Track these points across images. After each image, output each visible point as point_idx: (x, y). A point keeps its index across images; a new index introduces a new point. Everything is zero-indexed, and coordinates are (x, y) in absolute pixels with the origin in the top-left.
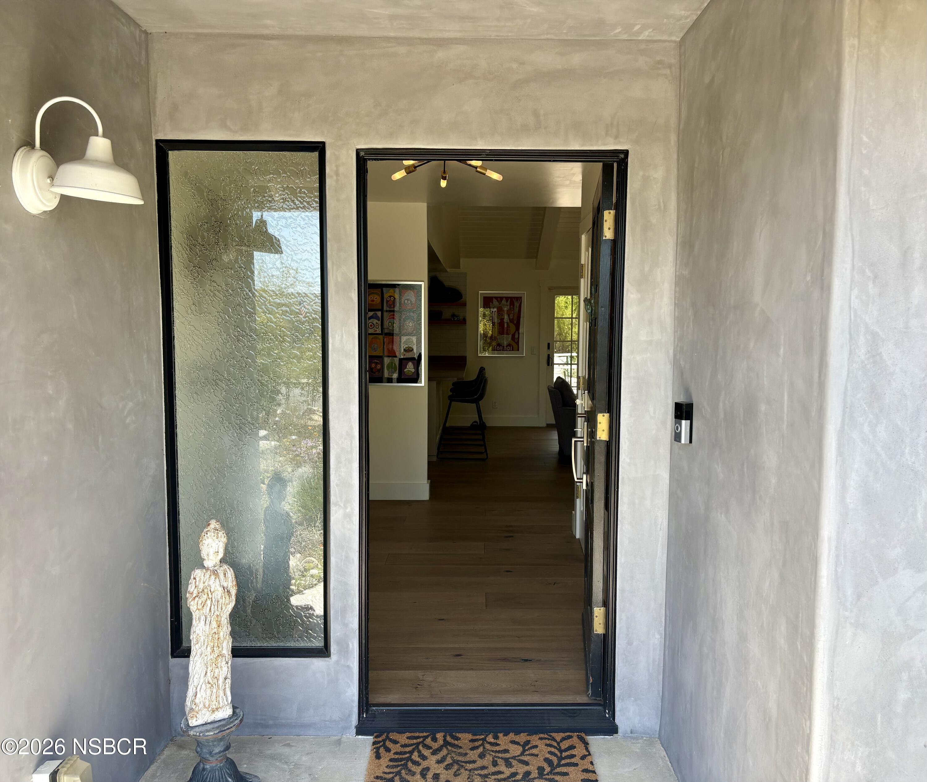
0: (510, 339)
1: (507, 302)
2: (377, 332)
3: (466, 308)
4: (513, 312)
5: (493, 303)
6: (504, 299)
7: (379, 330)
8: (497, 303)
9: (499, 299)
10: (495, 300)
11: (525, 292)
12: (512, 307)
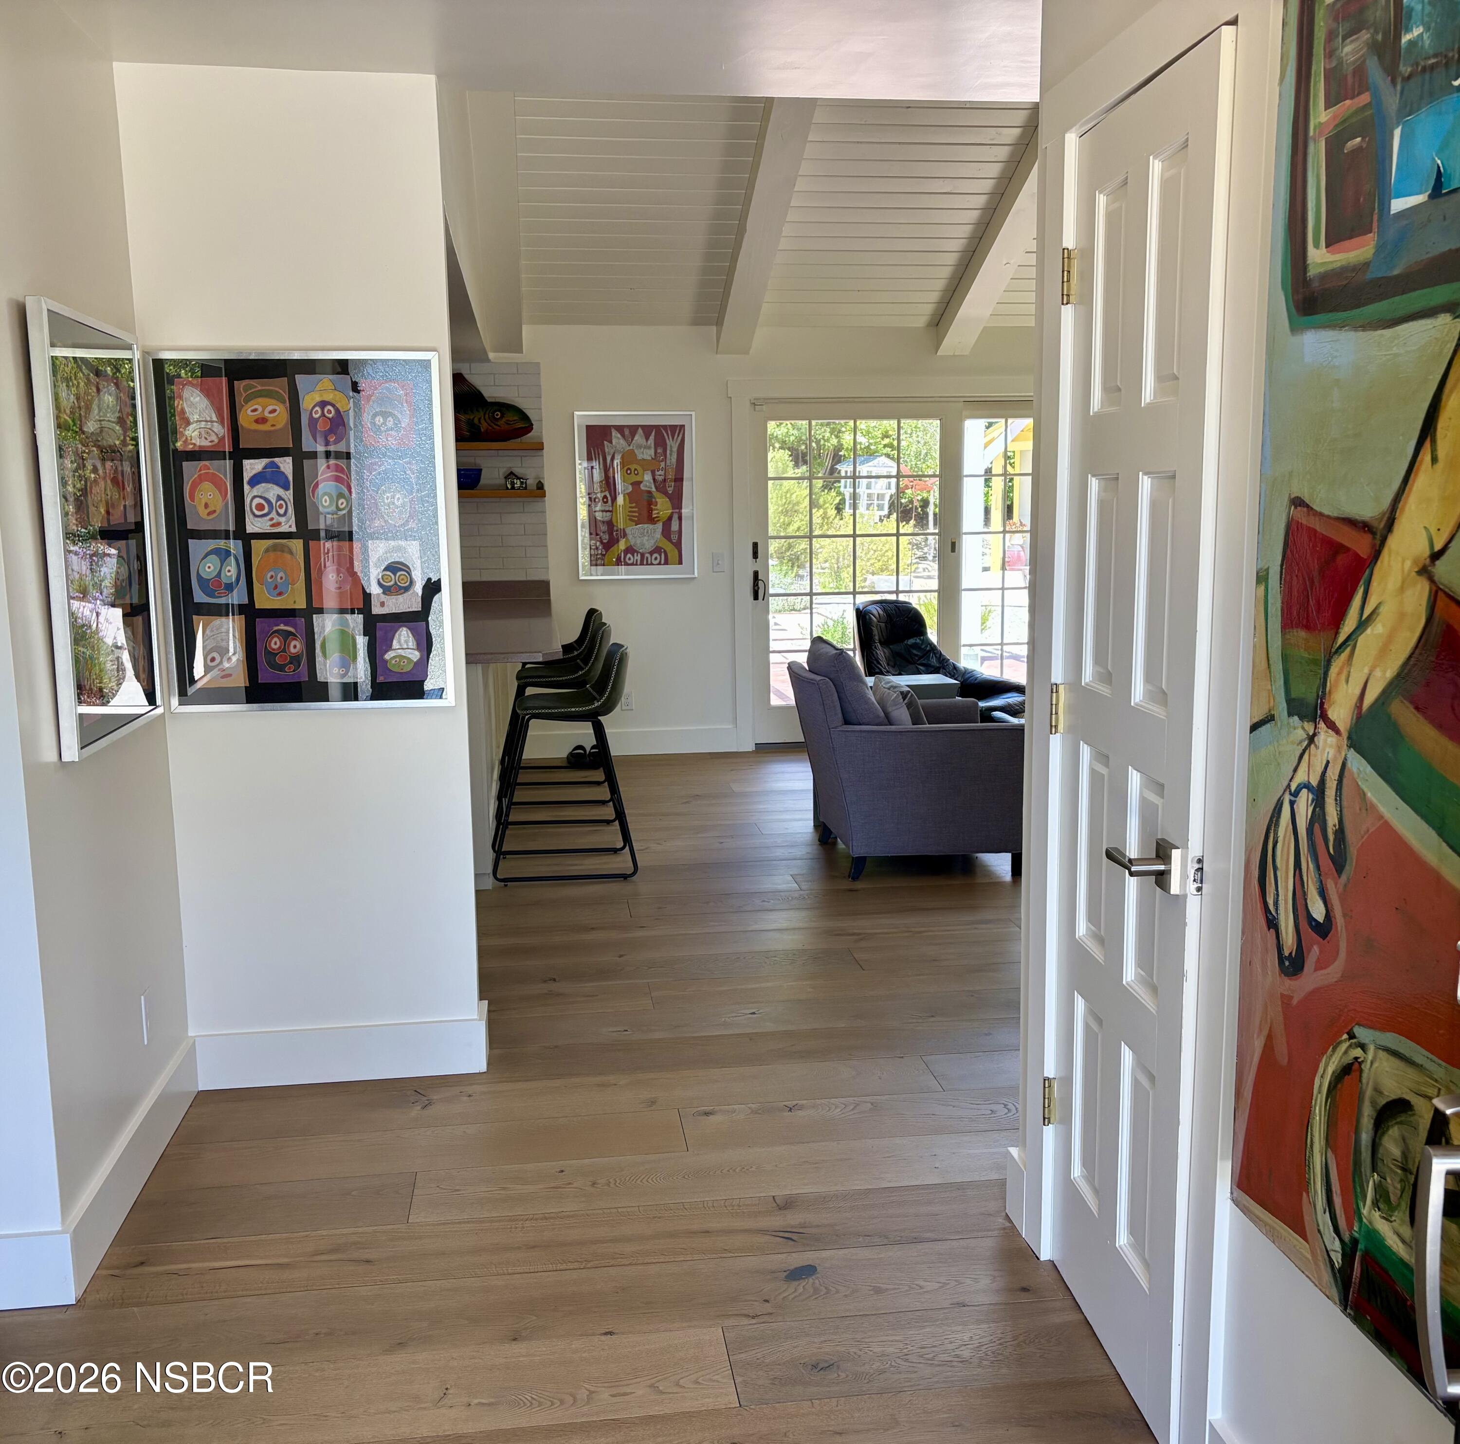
0: (658, 535)
1: (647, 439)
2: (284, 528)
3: (542, 456)
4: (663, 465)
5: (611, 442)
6: (640, 430)
7: (288, 521)
8: (622, 441)
9: (627, 432)
10: (615, 433)
11: (693, 413)
12: (659, 451)
